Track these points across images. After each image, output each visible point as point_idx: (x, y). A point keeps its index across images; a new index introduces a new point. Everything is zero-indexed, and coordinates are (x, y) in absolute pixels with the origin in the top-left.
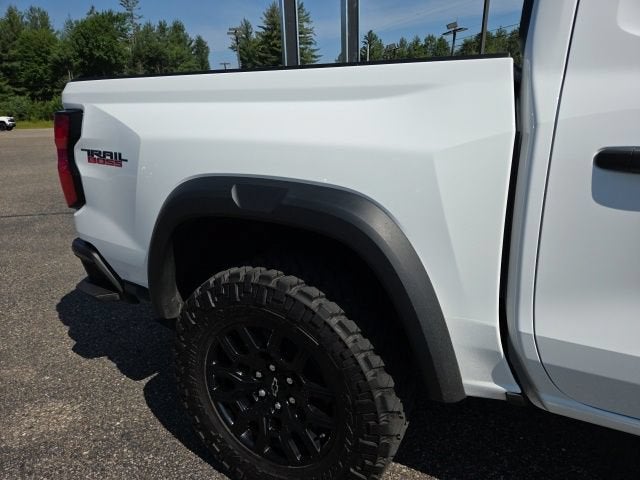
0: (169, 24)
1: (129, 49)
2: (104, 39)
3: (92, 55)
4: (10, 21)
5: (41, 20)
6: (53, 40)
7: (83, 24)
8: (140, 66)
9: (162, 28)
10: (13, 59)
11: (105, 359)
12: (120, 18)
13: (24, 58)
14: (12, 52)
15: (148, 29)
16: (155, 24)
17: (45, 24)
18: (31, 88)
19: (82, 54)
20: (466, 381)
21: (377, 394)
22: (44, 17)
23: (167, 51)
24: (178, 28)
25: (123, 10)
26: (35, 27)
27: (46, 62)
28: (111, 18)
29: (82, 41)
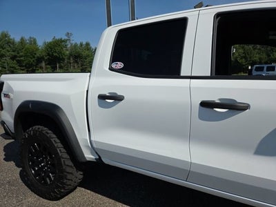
0: (84, 43)
1: (68, 52)
2: (58, 49)
3: (53, 55)
4: (22, 42)
5: (34, 42)
6: (37, 49)
7: (50, 43)
8: (72, 59)
9: (81, 45)
10: (22, 56)
11: (12, 162)
12: (65, 41)
13: (26, 56)
14: (21, 54)
15: (76, 45)
16: (79, 43)
17: (35, 43)
18: (27, 68)
19: (49, 55)
20: (86, 156)
21: (62, 160)
22: (35, 40)
23: (83, 53)
24: (88, 44)
25: (66, 38)
26: (31, 44)
27: (34, 57)
28: (61, 41)
29: (49, 49)
